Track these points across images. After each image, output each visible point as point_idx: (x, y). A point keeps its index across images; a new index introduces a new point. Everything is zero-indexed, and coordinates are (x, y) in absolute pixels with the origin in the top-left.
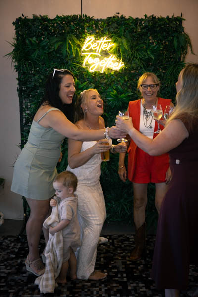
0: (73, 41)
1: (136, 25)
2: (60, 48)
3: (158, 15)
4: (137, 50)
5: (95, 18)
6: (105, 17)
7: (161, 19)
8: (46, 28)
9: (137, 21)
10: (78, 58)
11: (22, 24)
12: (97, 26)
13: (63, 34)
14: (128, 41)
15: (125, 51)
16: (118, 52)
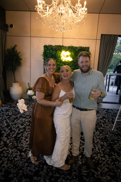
0: (59, 52)
2: (55, 54)
4: (76, 56)
5: (65, 46)
6: (68, 46)
7: (83, 47)
8: (52, 48)
9: (76, 48)
10: (60, 57)
11: (46, 47)
12: (66, 49)
13: (56, 50)
14: (74, 53)
15: (73, 56)
16: (71, 56)
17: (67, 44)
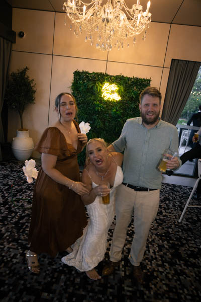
0: (99, 85)
1: (129, 81)
2: (92, 87)
3: (139, 77)
4: (128, 92)
5: (110, 75)
6: (115, 75)
7: (141, 79)
8: (87, 77)
9: (129, 79)
10: (100, 92)
11: (77, 74)
12: (111, 79)
13: (94, 81)
14: (124, 88)
15: (122, 92)
16: (119, 92)
17: (114, 71)
